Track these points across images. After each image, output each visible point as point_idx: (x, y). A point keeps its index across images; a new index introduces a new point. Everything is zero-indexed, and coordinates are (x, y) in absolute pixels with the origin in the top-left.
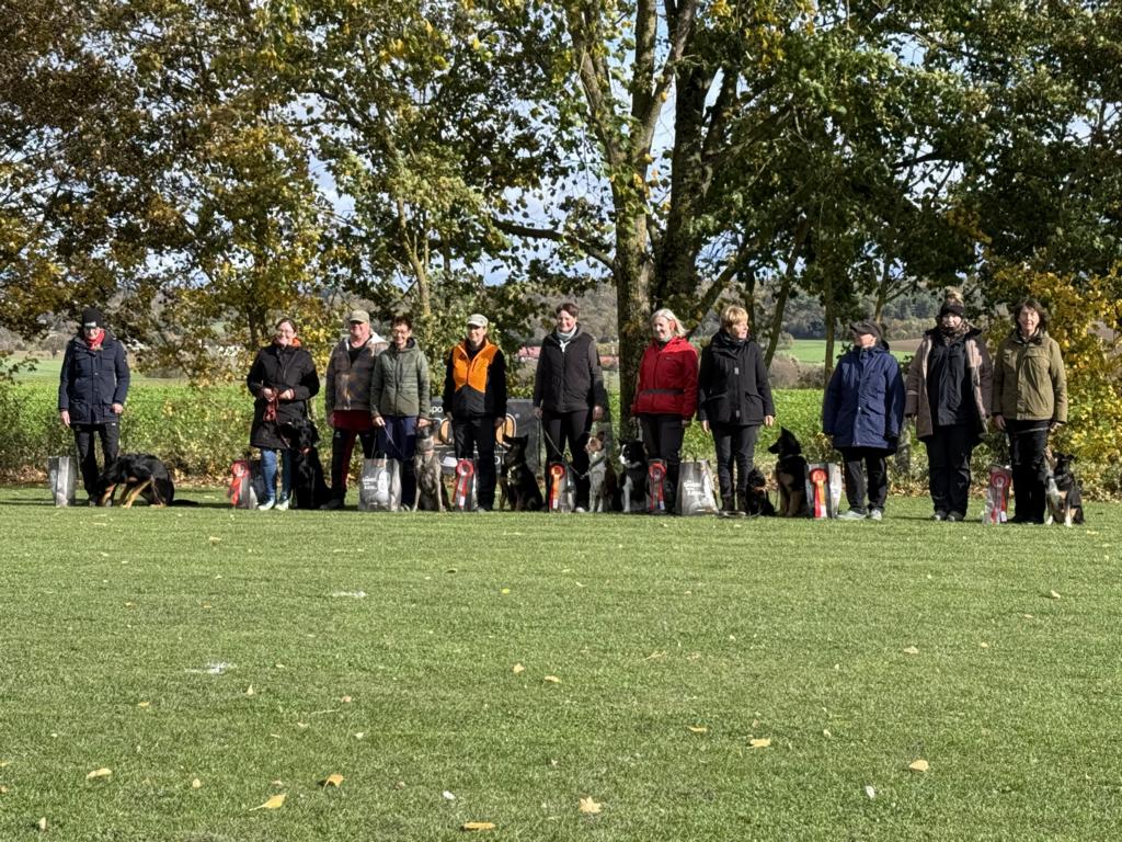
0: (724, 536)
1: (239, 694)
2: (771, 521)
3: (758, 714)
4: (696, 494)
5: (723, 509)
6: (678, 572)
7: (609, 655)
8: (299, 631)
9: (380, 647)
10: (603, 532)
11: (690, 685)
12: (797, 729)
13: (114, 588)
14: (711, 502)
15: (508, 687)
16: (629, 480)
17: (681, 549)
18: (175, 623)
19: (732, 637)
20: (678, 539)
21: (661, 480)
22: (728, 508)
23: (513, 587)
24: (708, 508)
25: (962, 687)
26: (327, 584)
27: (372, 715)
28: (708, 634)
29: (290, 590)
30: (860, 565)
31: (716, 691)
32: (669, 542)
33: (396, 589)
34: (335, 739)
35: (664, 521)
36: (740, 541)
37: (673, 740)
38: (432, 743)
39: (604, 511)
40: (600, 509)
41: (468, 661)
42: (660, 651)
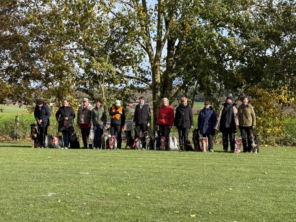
0: (180, 156)
1: (56, 202)
2: (192, 152)
3: (192, 207)
4: (173, 145)
5: (180, 149)
6: (169, 167)
7: (152, 190)
8: (72, 184)
9: (93, 188)
10: (150, 155)
11: (174, 199)
12: (202, 211)
13: (23, 171)
14: (177, 147)
15: (126, 200)
16: (156, 141)
17: (170, 160)
18: (39, 181)
19: (184, 185)
20: (169, 157)
21: (164, 141)
22: (181, 149)
23: (127, 171)
24: (176, 149)
25: (244, 199)
26: (79, 170)
27: (91, 208)
28: (178, 184)
29: (69, 172)
30: (216, 165)
31: (181, 200)
32: (167, 158)
33: (97, 172)
34: (81, 215)
35: (165, 152)
36: (185, 158)
37: (170, 215)
38: (107, 216)
39: (149, 149)
40: (148, 149)
41: (116, 192)
42: (166, 189)
